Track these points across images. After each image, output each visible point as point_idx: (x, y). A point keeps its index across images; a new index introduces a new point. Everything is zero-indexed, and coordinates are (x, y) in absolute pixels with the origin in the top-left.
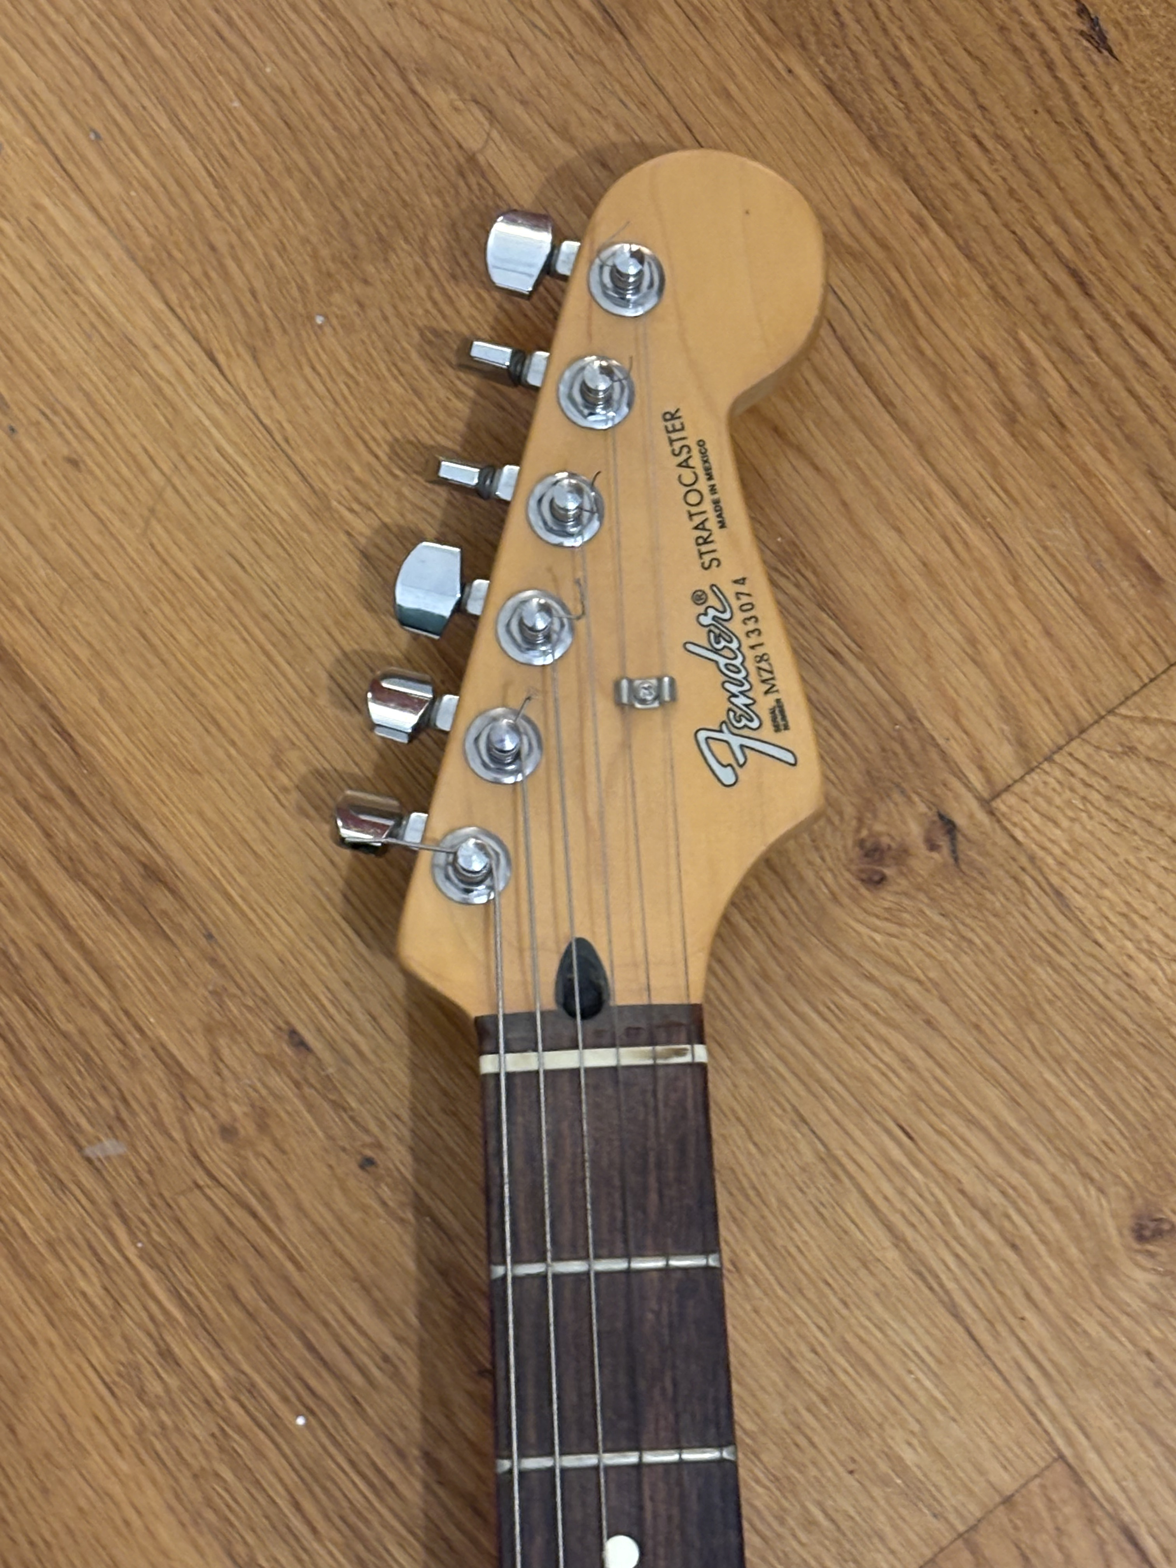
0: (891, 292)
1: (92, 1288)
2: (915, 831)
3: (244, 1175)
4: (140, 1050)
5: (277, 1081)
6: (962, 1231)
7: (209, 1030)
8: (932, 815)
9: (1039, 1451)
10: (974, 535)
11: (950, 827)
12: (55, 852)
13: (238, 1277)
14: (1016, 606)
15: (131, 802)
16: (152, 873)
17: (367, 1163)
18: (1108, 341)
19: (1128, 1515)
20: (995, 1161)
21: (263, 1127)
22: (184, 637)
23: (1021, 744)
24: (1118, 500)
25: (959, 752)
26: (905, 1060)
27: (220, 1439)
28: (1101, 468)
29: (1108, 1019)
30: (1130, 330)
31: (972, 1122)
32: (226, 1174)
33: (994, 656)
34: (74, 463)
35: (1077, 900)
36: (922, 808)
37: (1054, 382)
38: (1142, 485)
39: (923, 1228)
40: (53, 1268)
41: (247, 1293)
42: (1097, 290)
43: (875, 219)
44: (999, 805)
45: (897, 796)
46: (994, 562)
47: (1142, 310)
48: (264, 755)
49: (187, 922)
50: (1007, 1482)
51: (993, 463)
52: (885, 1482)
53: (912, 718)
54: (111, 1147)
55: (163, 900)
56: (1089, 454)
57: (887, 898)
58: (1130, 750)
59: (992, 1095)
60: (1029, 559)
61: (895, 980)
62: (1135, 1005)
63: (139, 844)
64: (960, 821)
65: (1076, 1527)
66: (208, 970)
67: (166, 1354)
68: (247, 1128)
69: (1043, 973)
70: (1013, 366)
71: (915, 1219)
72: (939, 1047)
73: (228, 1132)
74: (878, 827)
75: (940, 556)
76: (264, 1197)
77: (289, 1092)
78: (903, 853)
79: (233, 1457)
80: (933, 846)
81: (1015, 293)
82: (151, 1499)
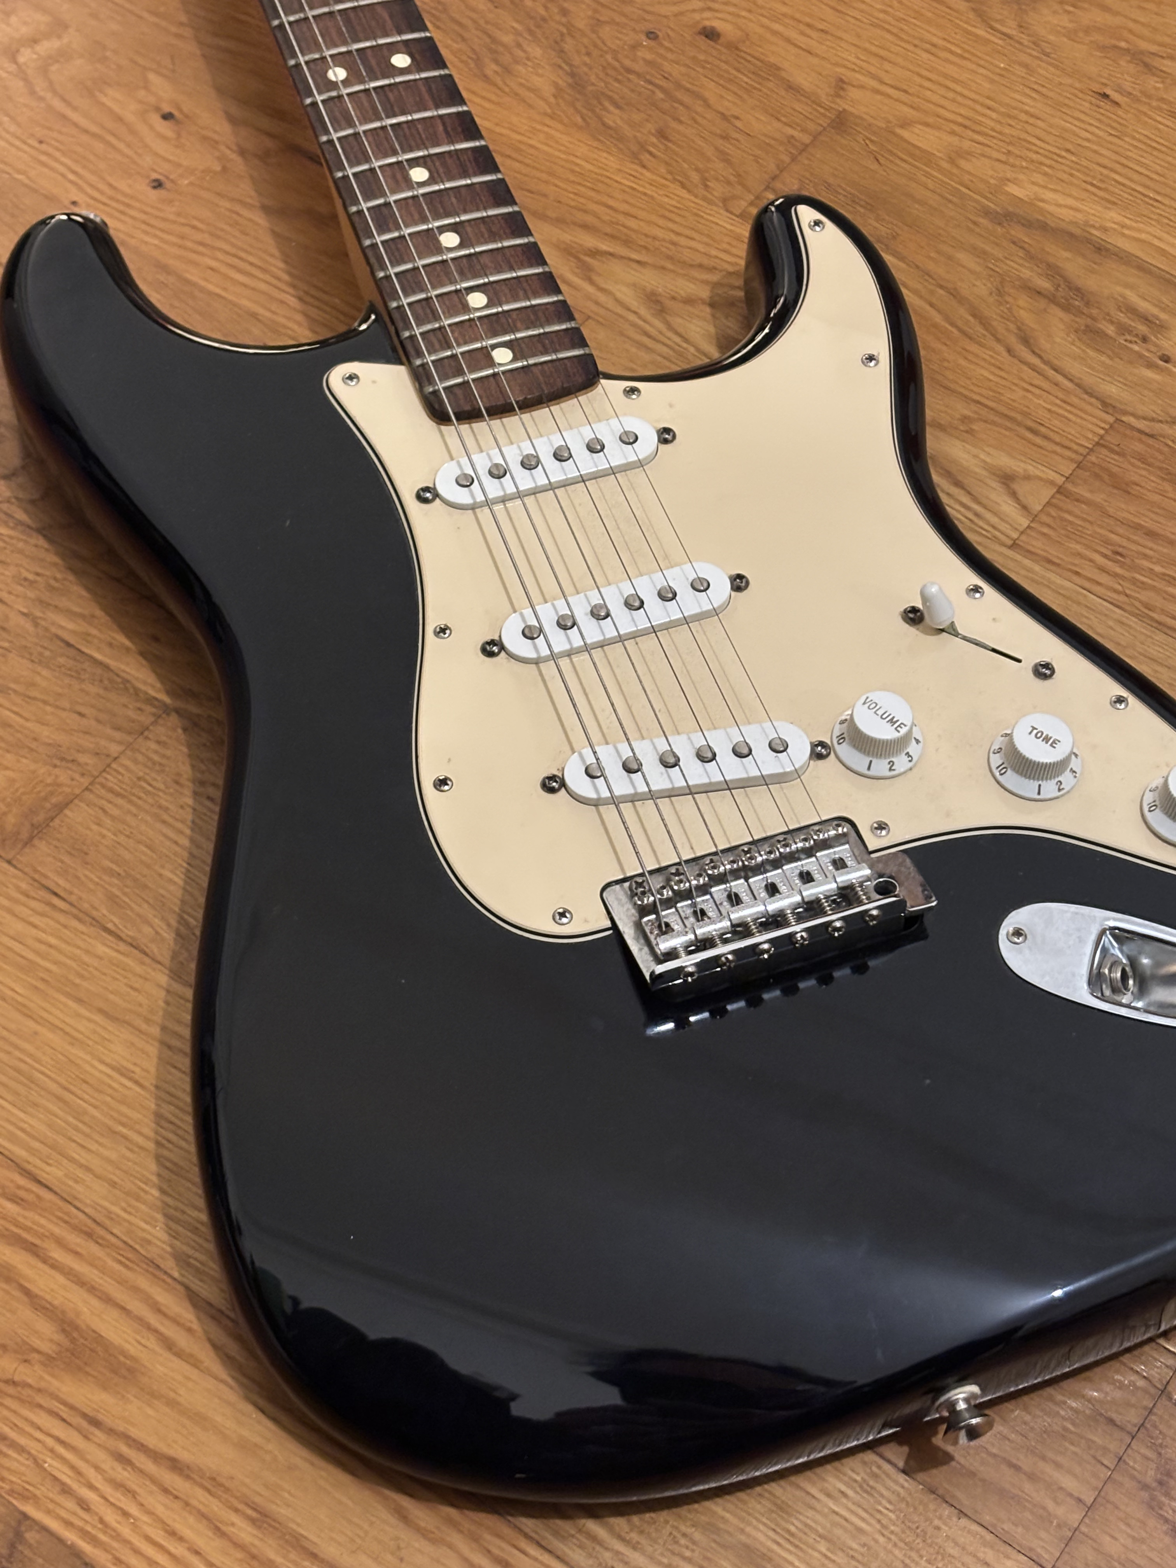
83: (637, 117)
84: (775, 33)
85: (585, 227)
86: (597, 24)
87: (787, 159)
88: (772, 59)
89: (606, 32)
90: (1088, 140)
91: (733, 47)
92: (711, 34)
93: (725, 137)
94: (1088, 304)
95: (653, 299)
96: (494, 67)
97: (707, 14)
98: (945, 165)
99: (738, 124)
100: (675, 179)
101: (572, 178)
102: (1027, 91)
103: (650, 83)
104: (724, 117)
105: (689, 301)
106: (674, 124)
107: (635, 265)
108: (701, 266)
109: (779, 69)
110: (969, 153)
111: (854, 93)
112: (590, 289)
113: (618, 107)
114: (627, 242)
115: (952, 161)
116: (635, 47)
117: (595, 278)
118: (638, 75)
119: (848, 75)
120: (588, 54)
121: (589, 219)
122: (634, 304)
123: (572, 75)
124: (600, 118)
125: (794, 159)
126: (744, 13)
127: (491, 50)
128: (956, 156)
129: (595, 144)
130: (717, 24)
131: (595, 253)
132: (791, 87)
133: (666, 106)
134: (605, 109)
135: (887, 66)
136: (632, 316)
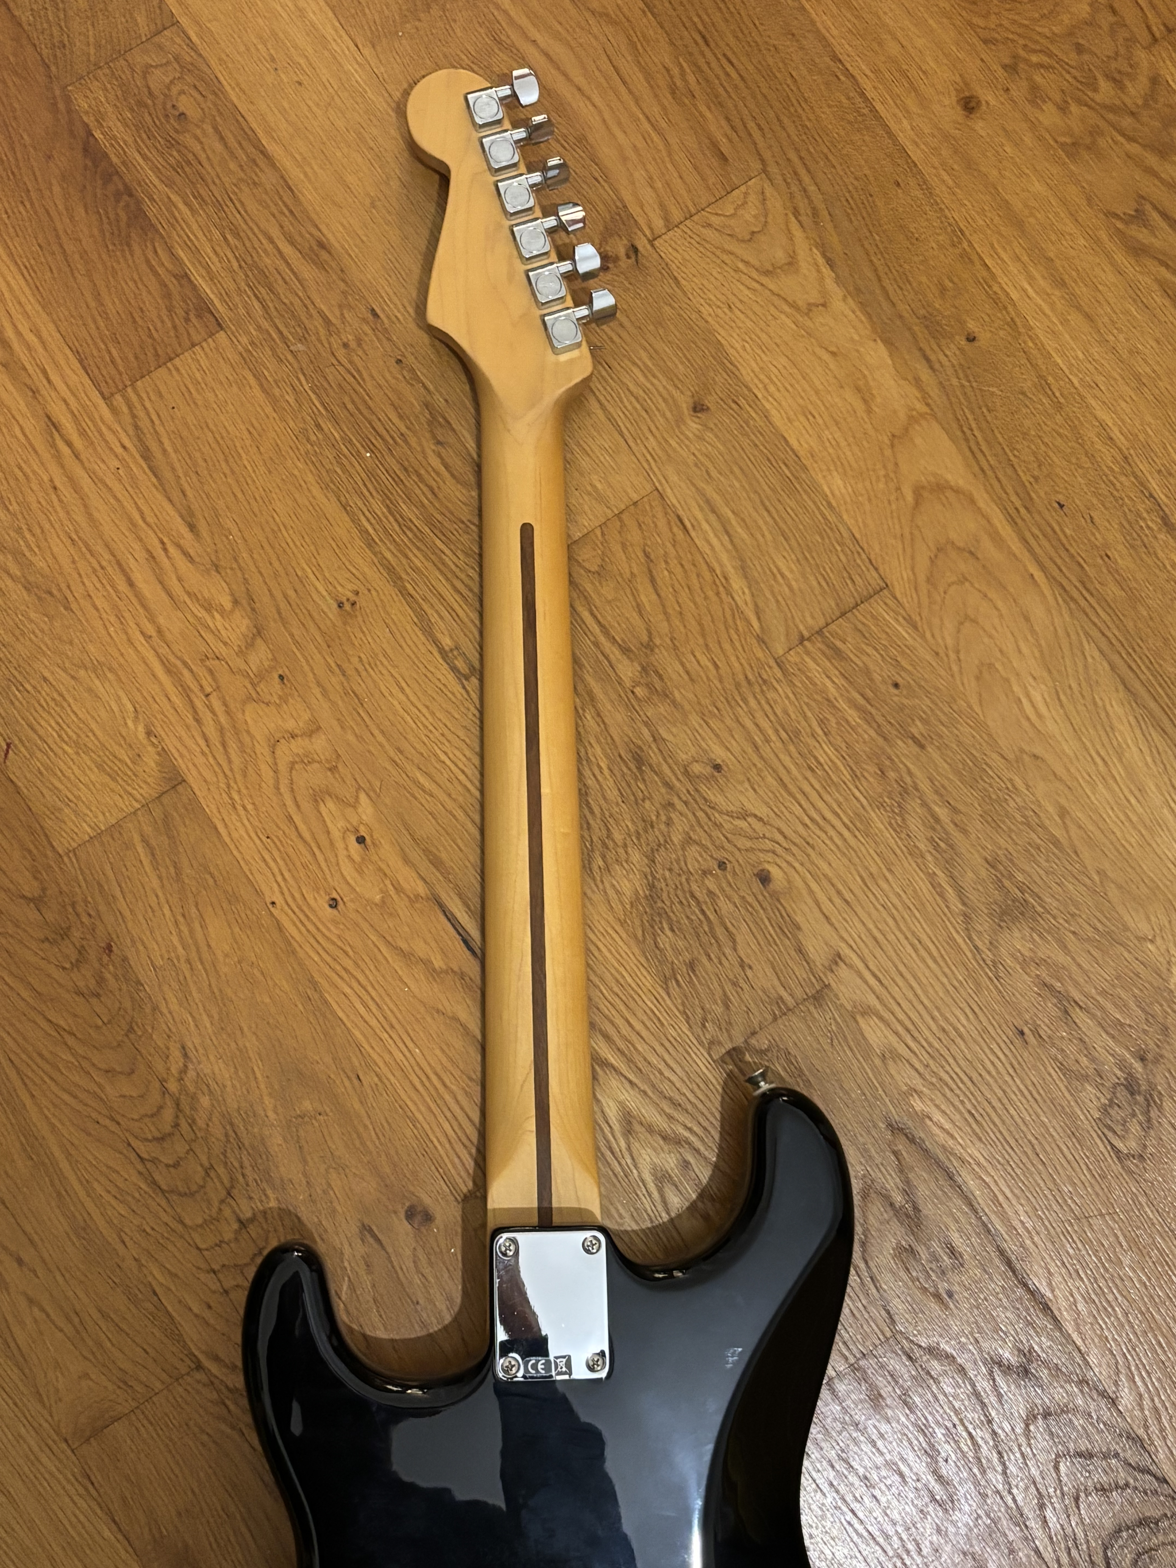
0: (628, 37)
1: (291, 400)
2: (622, 252)
3: (351, 362)
4: (314, 312)
5: (366, 328)
6: (627, 404)
7: (340, 306)
8: (629, 244)
9: (649, 488)
10: (655, 137)
11: (636, 250)
12: (284, 234)
13: (346, 399)
14: (669, 166)
15: (314, 216)
16: (322, 245)
17: (399, 362)
18: (714, 64)
19: (681, 513)
20: (642, 379)
21: (359, 345)
22: (339, 154)
23: (666, 219)
24: (713, 128)
25: (641, 221)
26: (611, 339)
27: (337, 458)
28: (708, 114)
29: (691, 329)
30: (724, 61)
31: (634, 363)
32: (344, 361)
33: (659, 185)
34: (300, 84)
35: (683, 282)
36: (625, 242)
37: (691, 79)
38: (723, 123)
39: (612, 402)
40: (277, 392)
41: (350, 406)
42: (712, 44)
43: (625, 10)
44: (656, 242)
45: (617, 238)
46: (661, 146)
47: (729, 54)
48: (367, 202)
49: (333, 264)
50: (635, 497)
51: (664, 108)
52: (589, 494)
53: (625, 207)
54: (300, 347)
55: (324, 255)
56: (703, 109)
57: (609, 276)
58: (709, 225)
59: (643, 354)
60: (676, 147)
62: (702, 324)
63: (317, 233)
64: (640, 248)
65: (660, 515)
66: (342, 285)
67: (318, 426)
68: (353, 344)
69: (667, 308)
70: (676, 71)
71: (609, 398)
72: (624, 334)
73: (345, 345)
74: (608, 248)
75: (641, 144)
76: (358, 371)
77: (369, 332)
78: (616, 259)
79: (341, 465)
80: (628, 257)
81: (679, 43)
82: (310, 478)
83: (681, 944)
84: (811, 892)
86: (688, 840)
87: (770, 1018)
88: (799, 919)
89: (693, 851)
90: (989, 1073)
91: (775, 896)
92: (764, 878)
93: (735, 984)
94: (918, 1226)
95: (628, 1119)
96: (601, 863)
97: (770, 857)
98: (878, 1062)
99: (749, 973)
100: (685, 1013)
101: (616, 989)
102: (968, 1010)
103: (703, 912)
104: (742, 964)
105: (651, 1129)
106: (704, 960)
107: (627, 1085)
108: (670, 1099)
109: (799, 928)
110: (900, 1056)
111: (843, 971)
113: (673, 930)
114: (630, 1061)
115: (883, 1058)
116: (706, 873)
118: (698, 903)
119: (846, 951)
120: (670, 870)
121: (612, 1031)
123: (652, 887)
124: (655, 936)
125: (775, 1019)
126: (797, 865)
127: (604, 844)
128: (890, 1055)
129: (643, 960)
130: (773, 870)
132: (800, 950)
133: (705, 939)
134: (662, 929)
135: (878, 952)
136: (607, 1130)
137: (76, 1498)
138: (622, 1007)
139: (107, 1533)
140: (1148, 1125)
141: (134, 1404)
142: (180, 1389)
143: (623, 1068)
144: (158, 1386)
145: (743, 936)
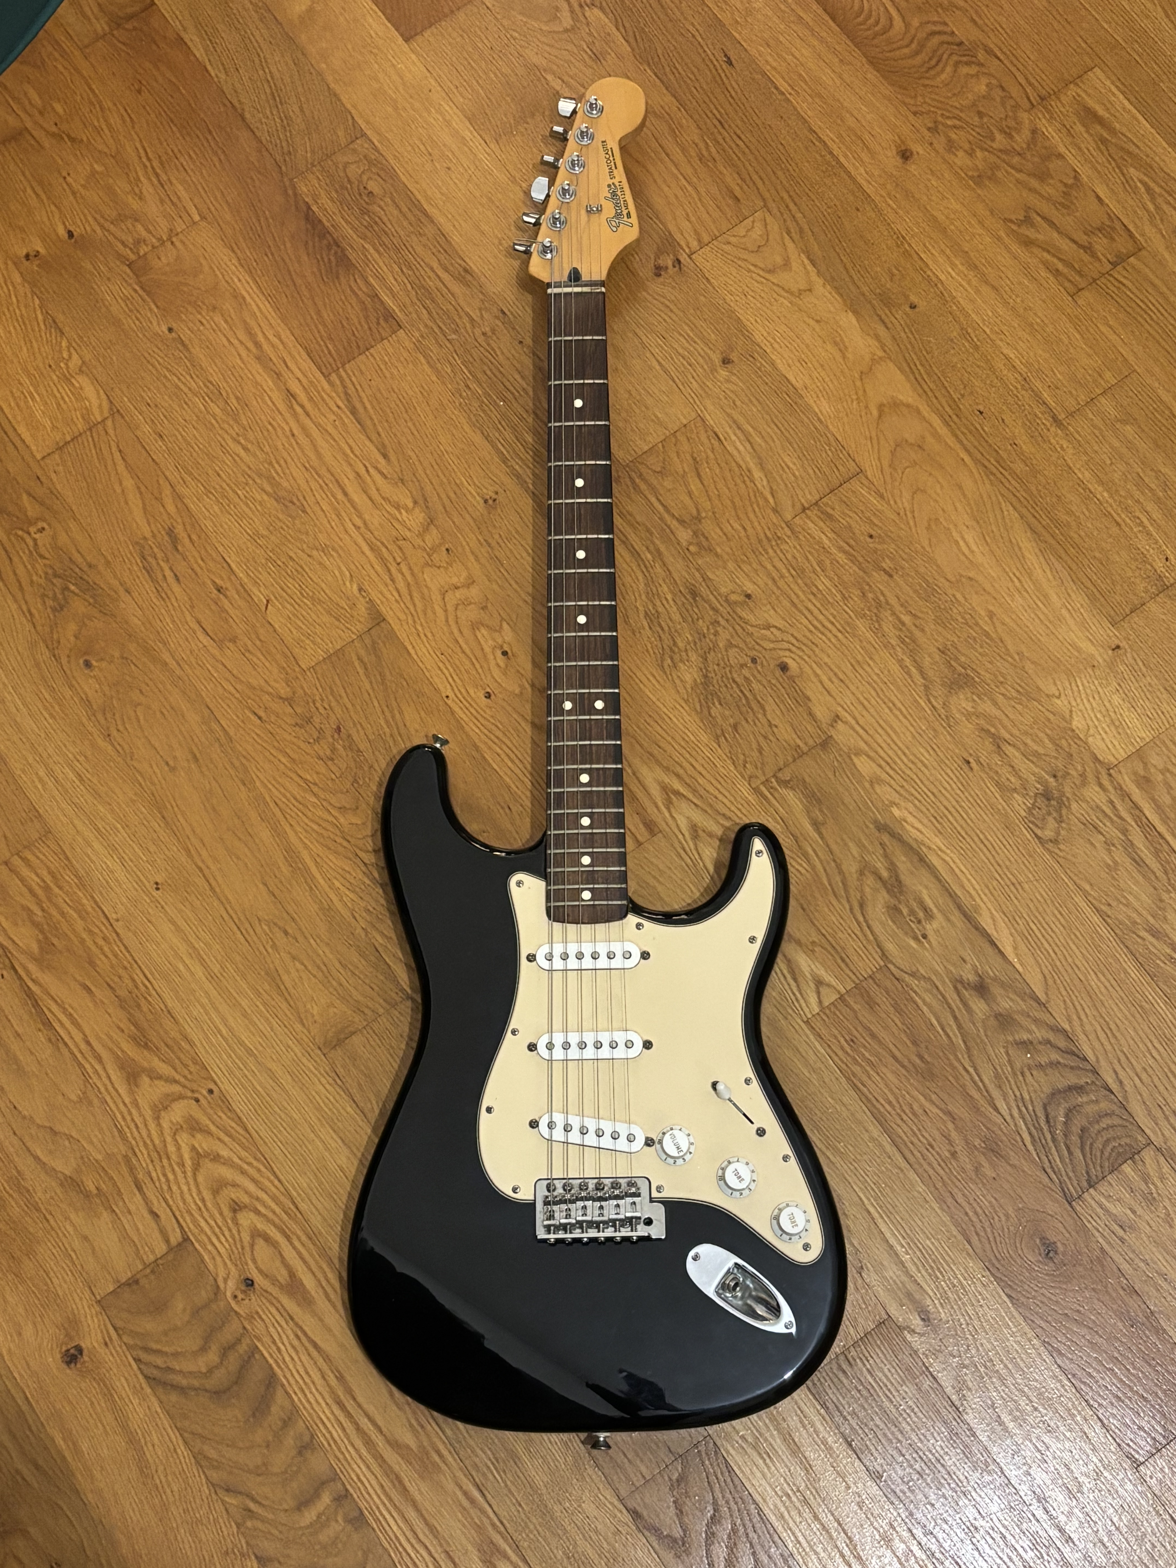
0: (670, 127)
1: (449, 371)
2: (670, 263)
3: (489, 345)
4: (462, 314)
5: (497, 322)
6: (677, 361)
7: (480, 309)
8: (675, 259)
9: (694, 415)
10: (689, 188)
11: (679, 262)
12: (441, 264)
13: (486, 368)
14: (700, 207)
15: (461, 253)
16: (466, 270)
17: (521, 342)
18: (728, 139)
19: (716, 429)
20: (687, 345)
21: (494, 333)
22: (476, 212)
23: (699, 241)
24: (729, 179)
25: (683, 243)
26: (664, 319)
27: (481, 406)
28: (725, 172)
29: (719, 310)
30: (735, 137)
31: (681, 335)
32: (483, 344)
33: (693, 219)
34: (449, 169)
35: (712, 281)
36: (672, 257)
37: (713, 150)
38: (736, 176)
39: (667, 360)
40: (439, 365)
41: (489, 373)
42: (726, 126)
43: (667, 108)
44: (693, 257)
46: (694, 195)
47: (739, 132)
48: (496, 242)
49: (475, 283)
50: (685, 422)
51: (695, 170)
52: (653, 421)
54: (454, 336)
55: (469, 277)
56: (722, 168)
57: (661, 279)
58: (729, 243)
59: (686, 328)
60: (704, 194)
61: (662, 300)
62: (726, 307)
63: (463, 264)
64: (682, 260)
65: (702, 432)
66: (481, 296)
67: (467, 386)
68: (490, 334)
69: (702, 298)
70: (702, 145)
71: (664, 358)
72: (674, 316)
73: (484, 334)
74: (660, 261)
75: (680, 193)
76: (493, 349)
77: (500, 324)
78: (666, 268)
79: (484, 411)
80: (674, 266)
81: (703, 127)
82: (464, 421)
83: (727, 713)
84: (817, 675)
85: (678, 776)
86: (730, 645)
87: (790, 759)
88: (809, 693)
89: (732, 652)
90: (945, 789)
91: (792, 679)
92: (784, 668)
93: (765, 738)
94: (901, 892)
95: (694, 829)
96: (669, 661)
97: (787, 653)
98: (867, 785)
99: (775, 730)
100: (731, 757)
101: (683, 743)
102: (930, 750)
103: (742, 691)
104: (770, 725)
105: (711, 835)
106: (744, 723)
107: (693, 806)
108: (724, 815)
109: (809, 700)
110: (882, 781)
111: (841, 727)
112: (667, 815)
113: (720, 704)
114: (694, 791)
115: (871, 783)
116: (742, 666)
117: (673, 810)
118: (738, 685)
119: (842, 712)
120: (718, 665)
121: (681, 772)
122: (684, 830)
123: (706, 676)
124: (709, 708)
125: (794, 760)
126: (806, 658)
127: (671, 649)
128: (875, 781)
129: (702, 725)
130: (790, 662)
131: (677, 793)
132: (811, 714)
133: (744, 709)
134: (714, 704)
135: (864, 713)
136: (680, 837)
137: (327, 1086)
138: (688, 756)
139: (349, 1109)
140: (1060, 820)
141: (365, 1023)
142: (397, 1013)
143: (690, 796)
144: (381, 1011)
145: (770, 706)
